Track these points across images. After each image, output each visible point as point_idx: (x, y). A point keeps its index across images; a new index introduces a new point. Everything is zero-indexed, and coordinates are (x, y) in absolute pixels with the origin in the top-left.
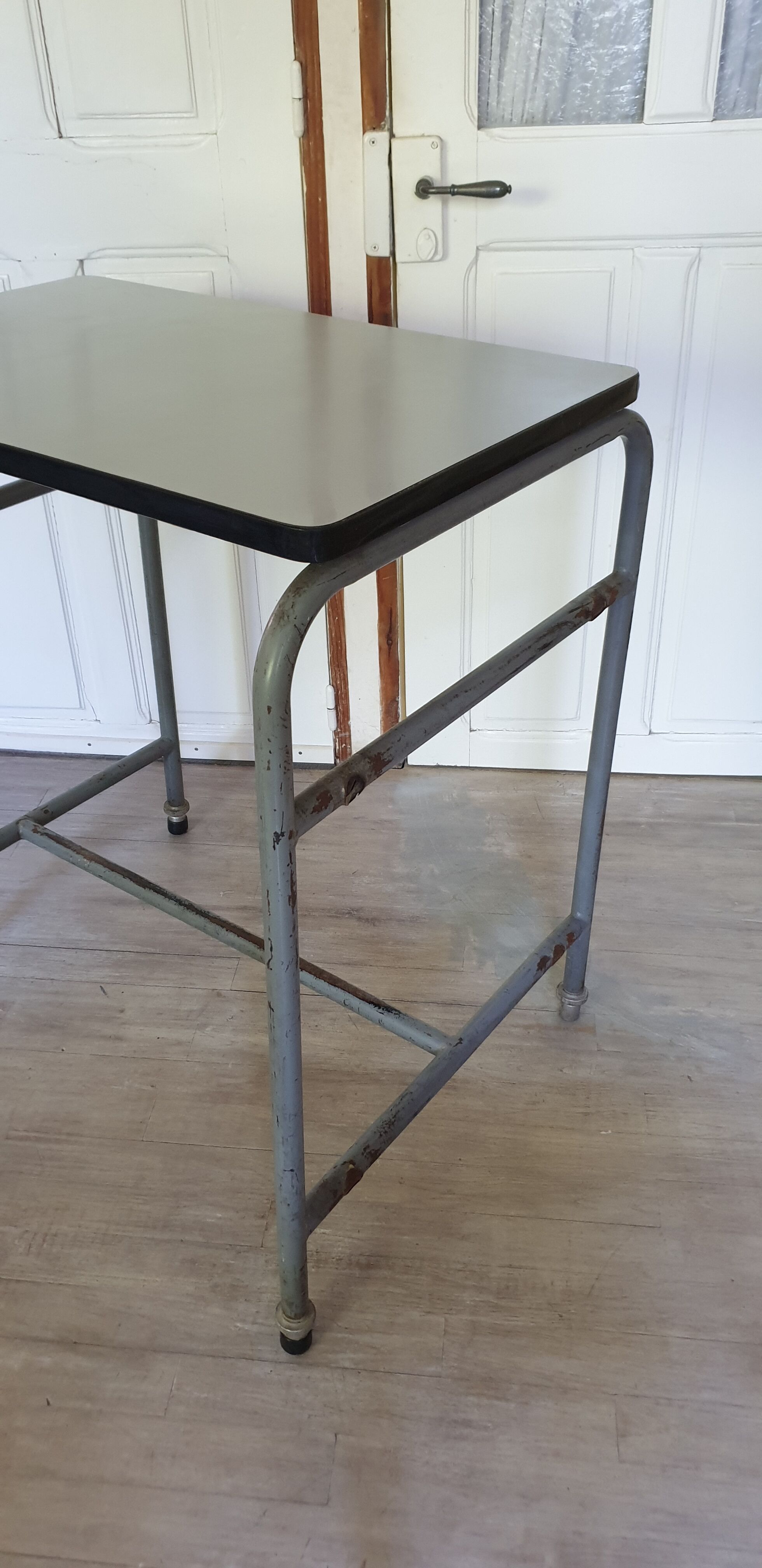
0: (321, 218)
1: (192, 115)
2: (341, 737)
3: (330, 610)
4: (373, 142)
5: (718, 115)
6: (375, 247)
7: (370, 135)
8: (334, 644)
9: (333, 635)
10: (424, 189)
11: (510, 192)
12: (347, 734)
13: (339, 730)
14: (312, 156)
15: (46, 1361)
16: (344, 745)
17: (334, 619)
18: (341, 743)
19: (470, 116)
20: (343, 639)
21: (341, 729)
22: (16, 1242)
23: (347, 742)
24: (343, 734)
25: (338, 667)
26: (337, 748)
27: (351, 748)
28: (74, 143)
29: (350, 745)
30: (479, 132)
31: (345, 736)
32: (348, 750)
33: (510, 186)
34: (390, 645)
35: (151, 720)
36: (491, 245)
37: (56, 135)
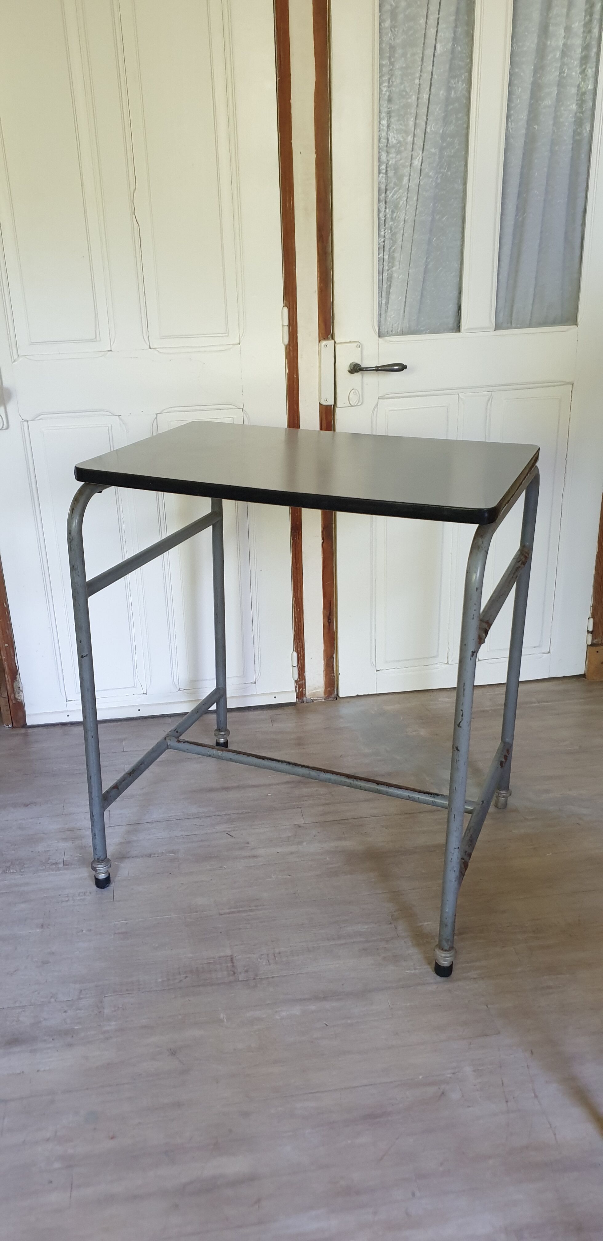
0: (295, 386)
1: (227, 335)
2: (300, 684)
3: (295, 605)
4: (326, 346)
5: (497, 327)
6: (326, 400)
7: (324, 343)
8: (297, 625)
9: (296, 620)
10: (356, 369)
11: (406, 368)
12: (304, 681)
13: (299, 680)
14: (291, 354)
15: (313, 1008)
16: (301, 689)
17: (297, 610)
18: (299, 688)
19: (375, 331)
20: (302, 621)
21: (300, 679)
22: (259, 960)
23: (304, 687)
24: (301, 682)
25: (299, 640)
26: (297, 691)
27: (305, 691)
28: (158, 351)
29: (305, 689)
30: (380, 339)
31: (302, 683)
32: (304, 692)
33: (406, 365)
34: (329, 623)
35: (179, 689)
36: (385, 396)
37: (148, 347)
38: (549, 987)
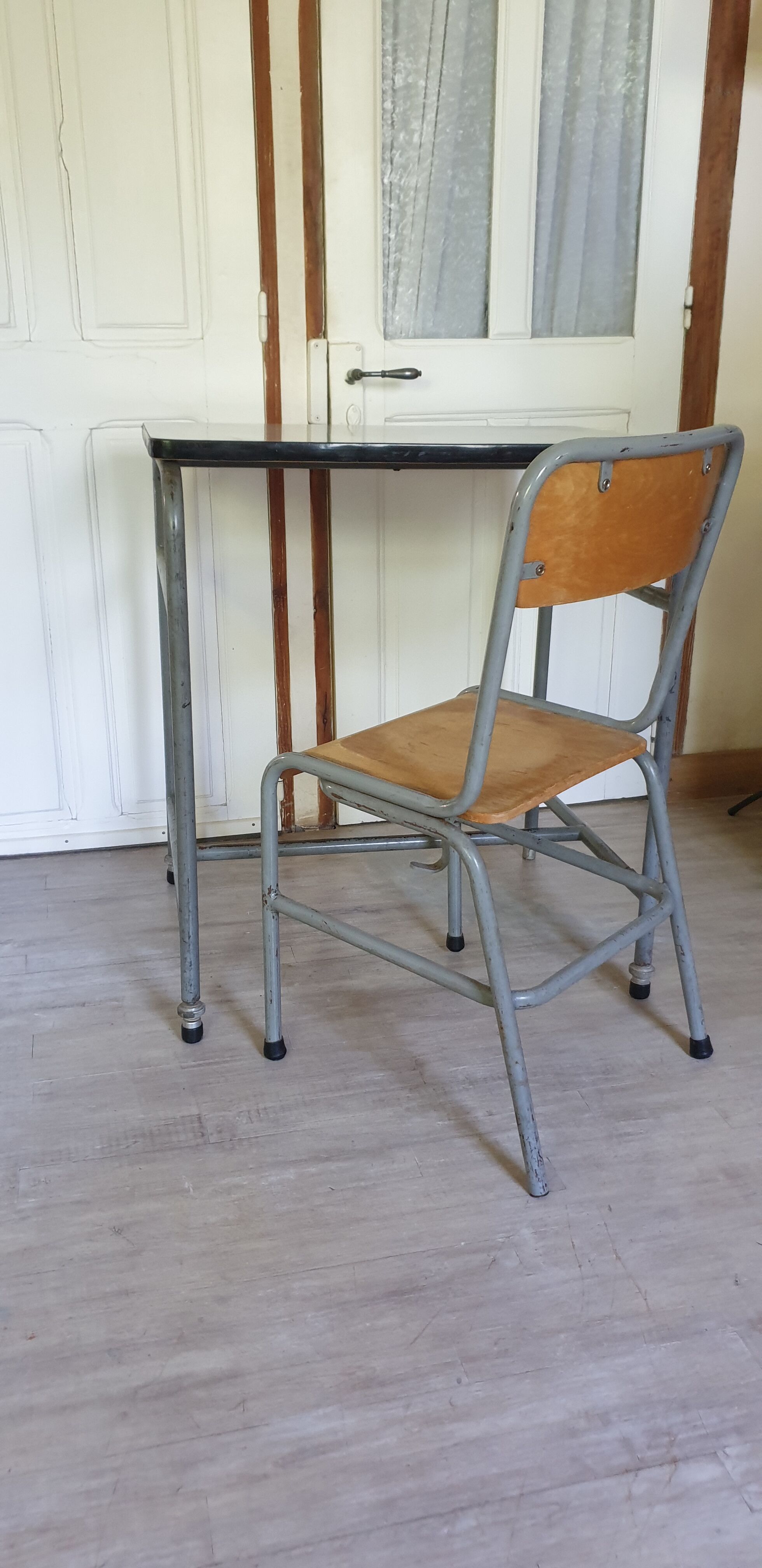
0: (276, 398)
1: (186, 326)
2: (286, 807)
3: (279, 698)
4: (317, 346)
5: (534, 335)
6: (318, 418)
7: (313, 342)
8: (282, 726)
9: (281, 718)
10: (355, 376)
11: (420, 375)
12: (291, 803)
13: (285, 801)
14: (271, 355)
16: (288, 814)
17: (282, 705)
18: (286, 813)
19: (379, 330)
20: (289, 721)
21: (286, 800)
23: (291, 810)
24: (288, 804)
25: (285, 745)
26: (283, 817)
27: (294, 816)
28: (94, 344)
29: (294, 813)
30: (386, 341)
31: (290, 805)
32: (292, 817)
33: (421, 372)
34: (325, 723)
35: (122, 813)
36: (394, 418)
37: (80, 338)
38: (629, 1134)
